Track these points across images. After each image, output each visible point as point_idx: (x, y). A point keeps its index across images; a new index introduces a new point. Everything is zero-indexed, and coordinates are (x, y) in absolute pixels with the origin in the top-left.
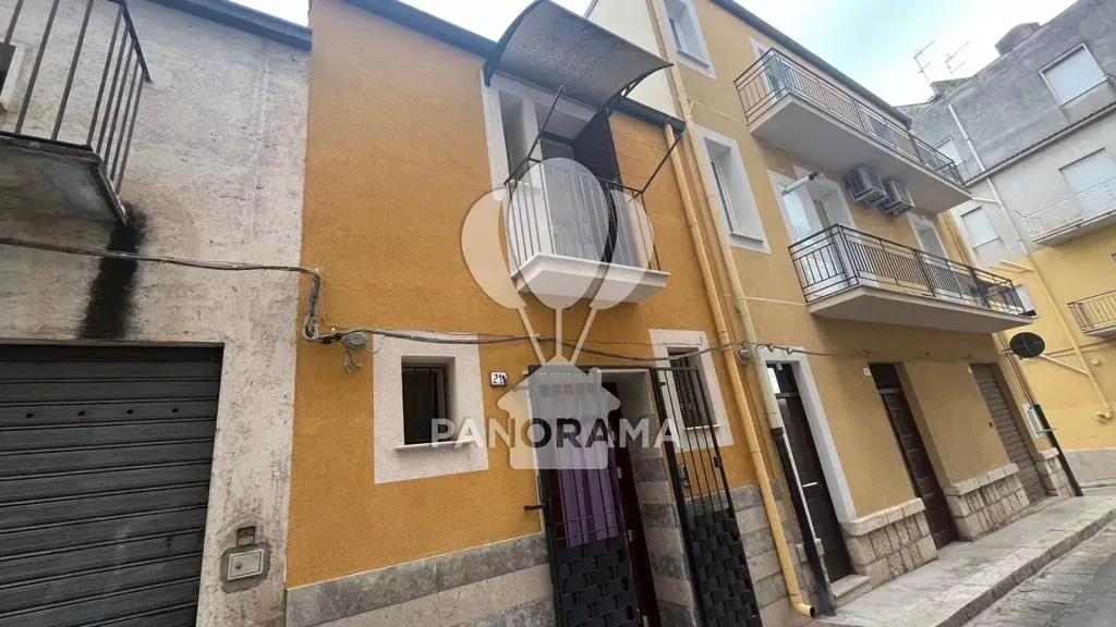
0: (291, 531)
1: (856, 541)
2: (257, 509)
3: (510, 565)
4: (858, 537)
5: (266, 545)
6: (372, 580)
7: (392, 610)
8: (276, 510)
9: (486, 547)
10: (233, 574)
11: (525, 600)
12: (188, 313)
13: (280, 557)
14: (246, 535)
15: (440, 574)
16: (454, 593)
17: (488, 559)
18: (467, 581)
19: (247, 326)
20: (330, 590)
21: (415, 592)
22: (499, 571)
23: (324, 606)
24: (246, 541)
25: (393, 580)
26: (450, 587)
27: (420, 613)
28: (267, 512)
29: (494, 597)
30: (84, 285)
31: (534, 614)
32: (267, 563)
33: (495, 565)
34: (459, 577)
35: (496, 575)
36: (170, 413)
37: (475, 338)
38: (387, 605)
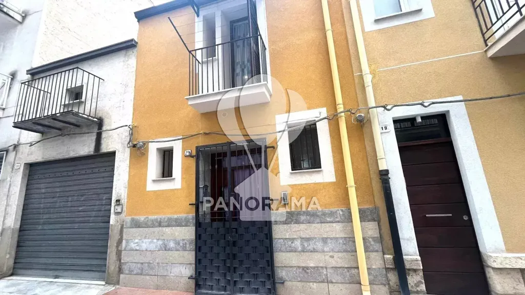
0: (127, 202)
1: (491, 271)
2: (121, 195)
3: (183, 224)
4: (494, 269)
5: (122, 205)
6: (142, 219)
7: (147, 229)
8: (124, 197)
9: (176, 216)
10: (116, 211)
11: (187, 238)
12: (110, 143)
13: (125, 209)
14: (118, 201)
15: (160, 222)
16: (164, 229)
17: (176, 220)
18: (168, 226)
19: (120, 145)
20: (133, 220)
21: (153, 226)
22: (180, 225)
23: (131, 224)
24: (118, 203)
25: (148, 221)
26: (163, 227)
27: (154, 232)
28: (122, 197)
29: (177, 234)
30: (94, 140)
31: (190, 243)
32: (122, 209)
33: (178, 223)
34: (166, 224)
35: (178, 226)
36: (97, 171)
37: (181, 137)
38: (145, 227)
